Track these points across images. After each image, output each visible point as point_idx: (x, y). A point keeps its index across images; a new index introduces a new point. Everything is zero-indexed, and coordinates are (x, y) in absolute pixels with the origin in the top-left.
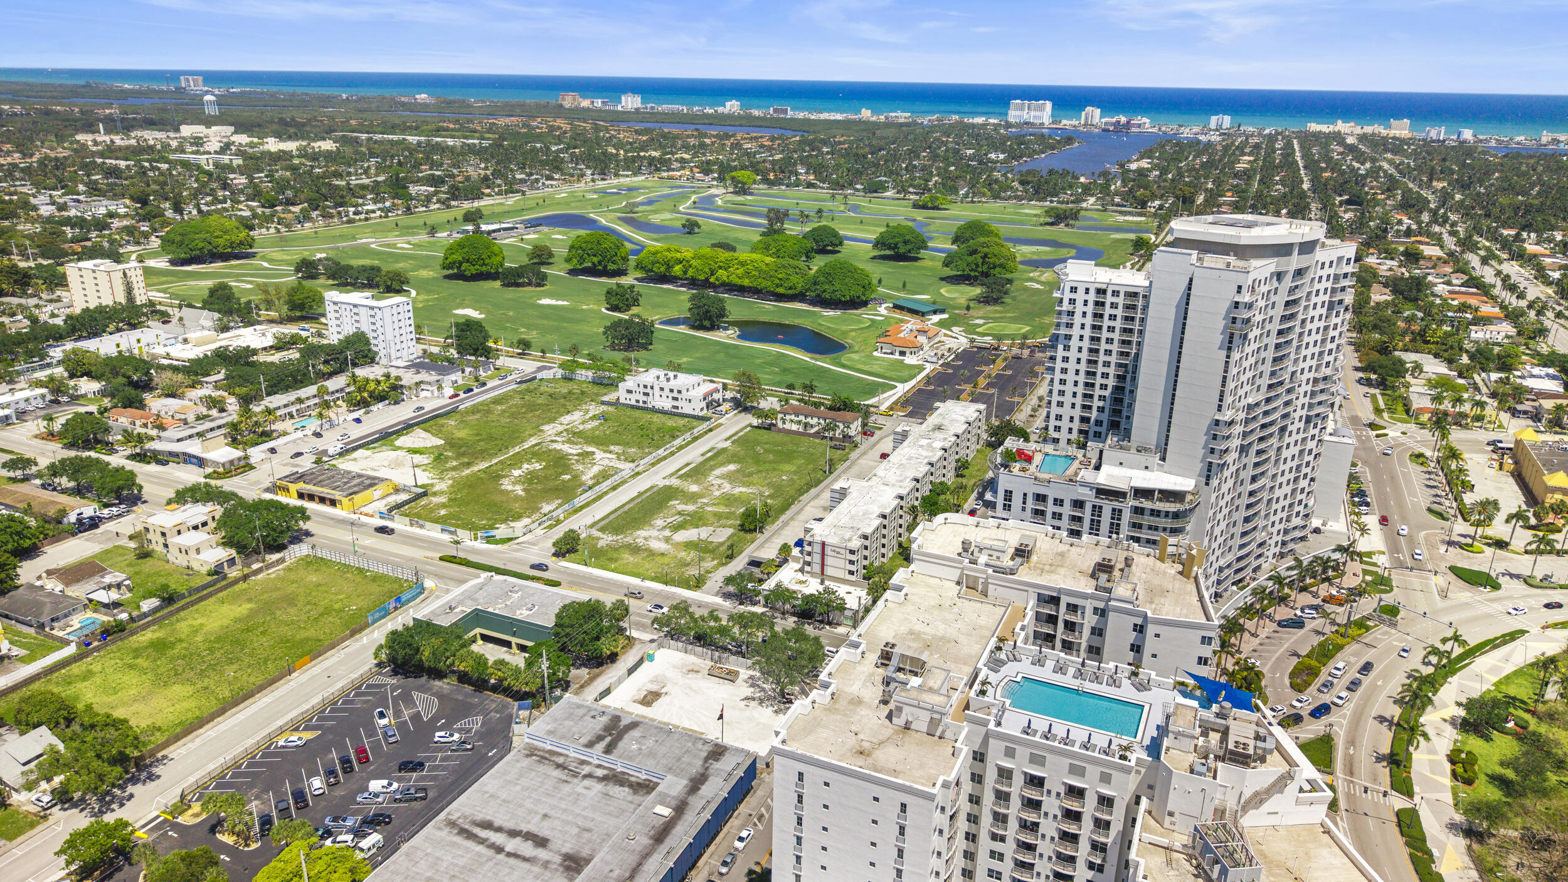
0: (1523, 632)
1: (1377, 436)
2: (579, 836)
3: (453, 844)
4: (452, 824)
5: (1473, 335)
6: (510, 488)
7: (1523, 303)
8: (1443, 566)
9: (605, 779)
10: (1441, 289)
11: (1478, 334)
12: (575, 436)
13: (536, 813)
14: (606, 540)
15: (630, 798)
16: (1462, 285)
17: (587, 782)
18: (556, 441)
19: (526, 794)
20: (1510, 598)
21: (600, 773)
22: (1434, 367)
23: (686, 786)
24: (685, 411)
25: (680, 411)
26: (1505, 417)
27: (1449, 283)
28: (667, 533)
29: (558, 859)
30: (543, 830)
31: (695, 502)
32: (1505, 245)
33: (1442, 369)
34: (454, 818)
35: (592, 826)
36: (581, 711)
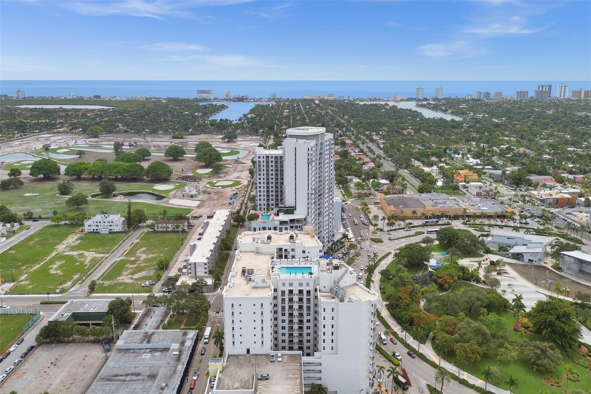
0: (390, 253)
1: (345, 204)
2: (150, 369)
3: (107, 384)
4: (103, 379)
5: (364, 168)
6: (55, 272)
7: (375, 156)
8: (369, 239)
9: (150, 351)
10: (353, 154)
12: (73, 248)
13: (132, 367)
14: (107, 283)
15: (162, 355)
16: (359, 152)
17: (144, 354)
18: (65, 251)
19: (125, 363)
20: (386, 244)
21: (148, 350)
22: (356, 180)
23: (180, 345)
24: (115, 230)
25: (113, 231)
26: (376, 193)
27: (355, 152)
28: (130, 276)
29: (146, 377)
30: (137, 371)
31: (135, 264)
32: (368, 137)
33: (358, 180)
34: (103, 377)
35: (153, 365)
36: (133, 334)
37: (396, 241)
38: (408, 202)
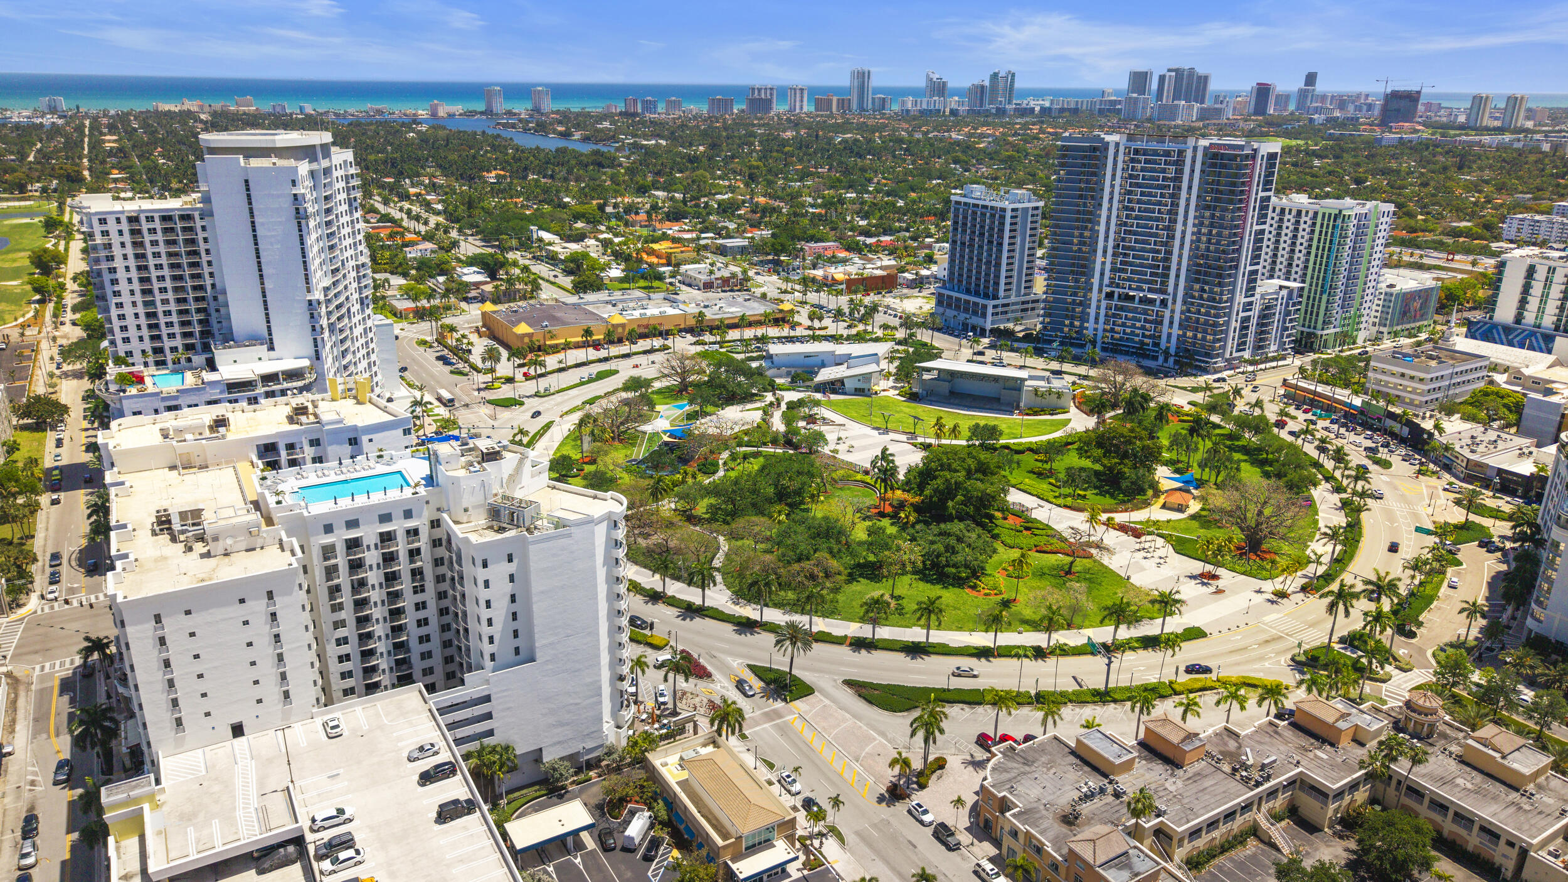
0: (552, 422)
5: (409, 254)
7: (430, 228)
8: (483, 403)
11: (412, 253)
20: (532, 407)
26: (463, 305)
32: (392, 190)
33: (402, 281)
37: (558, 398)
38: (559, 314)
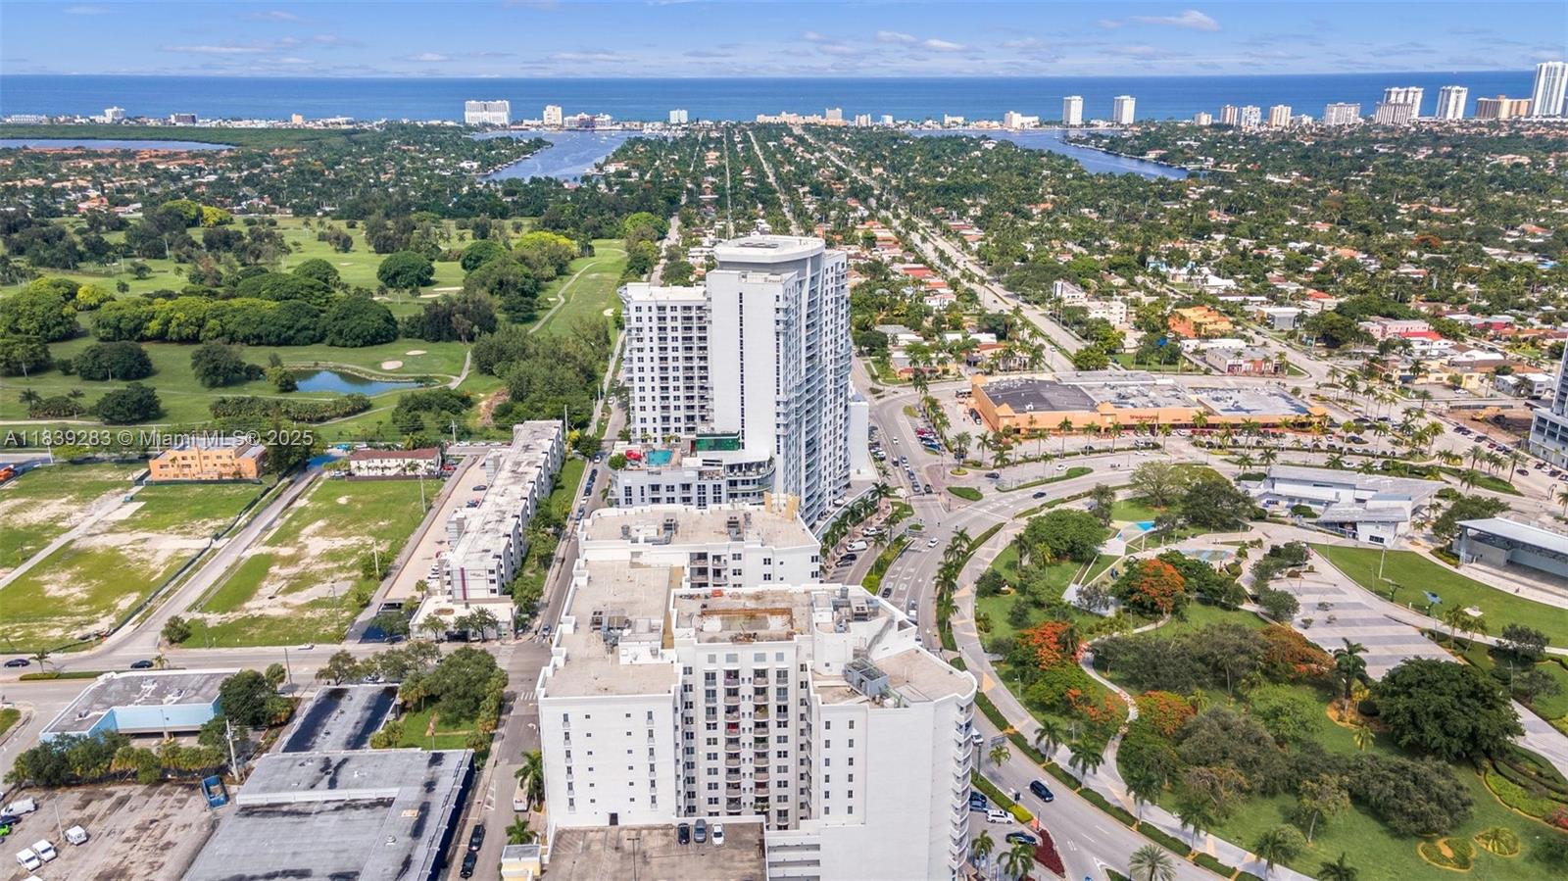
0: (1002, 525)
2: (336, 857)
5: (929, 305)
7: (957, 273)
8: (944, 489)
9: (338, 809)
10: (897, 266)
11: (931, 303)
12: (116, 527)
13: (284, 854)
14: (213, 619)
15: (370, 817)
16: (913, 262)
17: (321, 817)
18: (92, 536)
19: (265, 844)
20: (989, 503)
21: (330, 806)
22: (907, 337)
23: (421, 790)
26: (962, 368)
28: (281, 598)
30: (299, 864)
31: (295, 565)
32: (936, 223)
33: (912, 335)
35: (345, 846)
36: (288, 764)
37: (1017, 494)
38: (1047, 395)
